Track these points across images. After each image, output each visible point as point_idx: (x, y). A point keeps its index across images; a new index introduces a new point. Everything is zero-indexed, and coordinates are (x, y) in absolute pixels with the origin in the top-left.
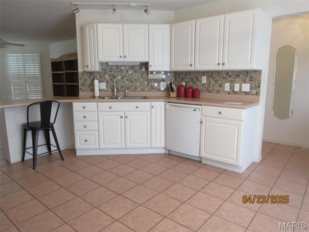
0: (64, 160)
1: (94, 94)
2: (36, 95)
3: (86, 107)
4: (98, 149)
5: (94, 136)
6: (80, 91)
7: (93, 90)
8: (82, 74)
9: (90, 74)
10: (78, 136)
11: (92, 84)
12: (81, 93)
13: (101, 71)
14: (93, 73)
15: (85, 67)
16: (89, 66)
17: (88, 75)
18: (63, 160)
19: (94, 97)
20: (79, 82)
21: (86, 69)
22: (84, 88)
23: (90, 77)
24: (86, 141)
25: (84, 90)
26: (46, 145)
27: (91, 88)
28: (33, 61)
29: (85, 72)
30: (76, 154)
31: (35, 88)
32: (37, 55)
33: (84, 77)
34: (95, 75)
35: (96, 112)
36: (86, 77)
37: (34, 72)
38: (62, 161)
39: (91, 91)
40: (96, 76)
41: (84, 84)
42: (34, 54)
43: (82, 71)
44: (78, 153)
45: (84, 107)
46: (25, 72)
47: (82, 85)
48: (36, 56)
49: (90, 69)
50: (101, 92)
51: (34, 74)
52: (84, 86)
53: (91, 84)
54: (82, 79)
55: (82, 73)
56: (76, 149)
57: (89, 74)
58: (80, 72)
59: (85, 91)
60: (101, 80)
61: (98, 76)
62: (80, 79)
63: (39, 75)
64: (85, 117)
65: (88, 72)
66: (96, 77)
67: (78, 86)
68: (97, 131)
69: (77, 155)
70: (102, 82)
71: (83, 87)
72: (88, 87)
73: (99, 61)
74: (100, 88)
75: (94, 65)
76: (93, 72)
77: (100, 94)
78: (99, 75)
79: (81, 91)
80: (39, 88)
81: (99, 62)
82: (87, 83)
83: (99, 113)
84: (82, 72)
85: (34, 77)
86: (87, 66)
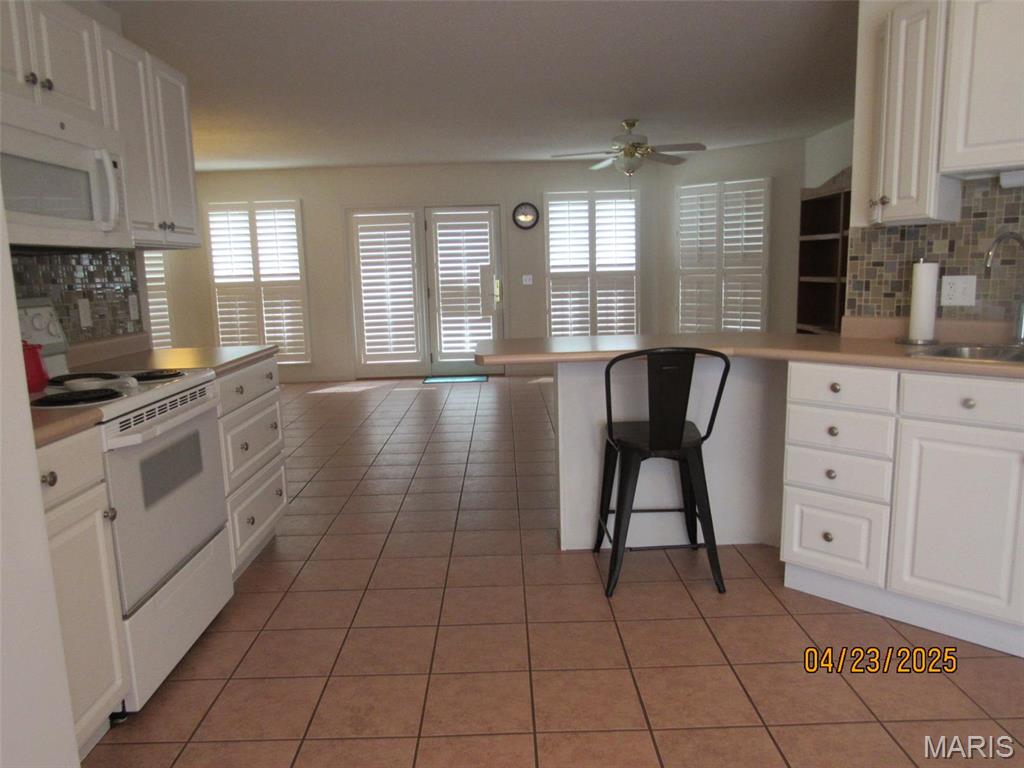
0: (727, 594)
1: (907, 328)
2: (745, 317)
3: (843, 387)
4: (879, 588)
5: (865, 526)
6: (847, 312)
7: (904, 311)
8: (863, 240)
9: (903, 237)
10: (798, 508)
11: (905, 285)
12: (848, 321)
13: (954, 216)
14: (917, 232)
15: (873, 204)
16: (894, 201)
17: (889, 240)
18: (721, 590)
19: (903, 343)
20: (848, 274)
21: (880, 216)
22: (866, 301)
23: (898, 249)
24: (827, 537)
25: (866, 307)
26: (679, 510)
27: (899, 301)
28: (748, 202)
29: (875, 231)
30: (782, 577)
31: (745, 295)
32: (762, 179)
33: (869, 252)
34: (923, 238)
35: (892, 415)
36: (880, 251)
37: (747, 240)
38: (717, 593)
39: (898, 314)
40: (930, 244)
41: (868, 283)
42: (750, 178)
43: (864, 224)
44: (791, 580)
45: (834, 388)
46: (720, 241)
47: (857, 285)
48: (759, 186)
49: (898, 212)
50: (944, 322)
51: (746, 248)
52: (867, 288)
53: (900, 282)
54: (863, 258)
55: (863, 234)
56: (782, 558)
57: (896, 238)
58: (857, 229)
59: (869, 312)
60: (952, 262)
61: (940, 247)
62: (853, 258)
63: (761, 251)
64: (832, 431)
65: (892, 230)
66: (930, 250)
67: (843, 286)
68: (885, 504)
69: (786, 585)
70: (955, 272)
71: (860, 295)
72: (886, 295)
73: (942, 170)
74: (945, 302)
75: (914, 193)
76: (916, 226)
77: (936, 330)
78: (947, 242)
79: (853, 313)
80: (757, 296)
81: (947, 176)
82: (881, 276)
83: (905, 422)
84: (863, 229)
85: (746, 258)
86: (884, 201)
